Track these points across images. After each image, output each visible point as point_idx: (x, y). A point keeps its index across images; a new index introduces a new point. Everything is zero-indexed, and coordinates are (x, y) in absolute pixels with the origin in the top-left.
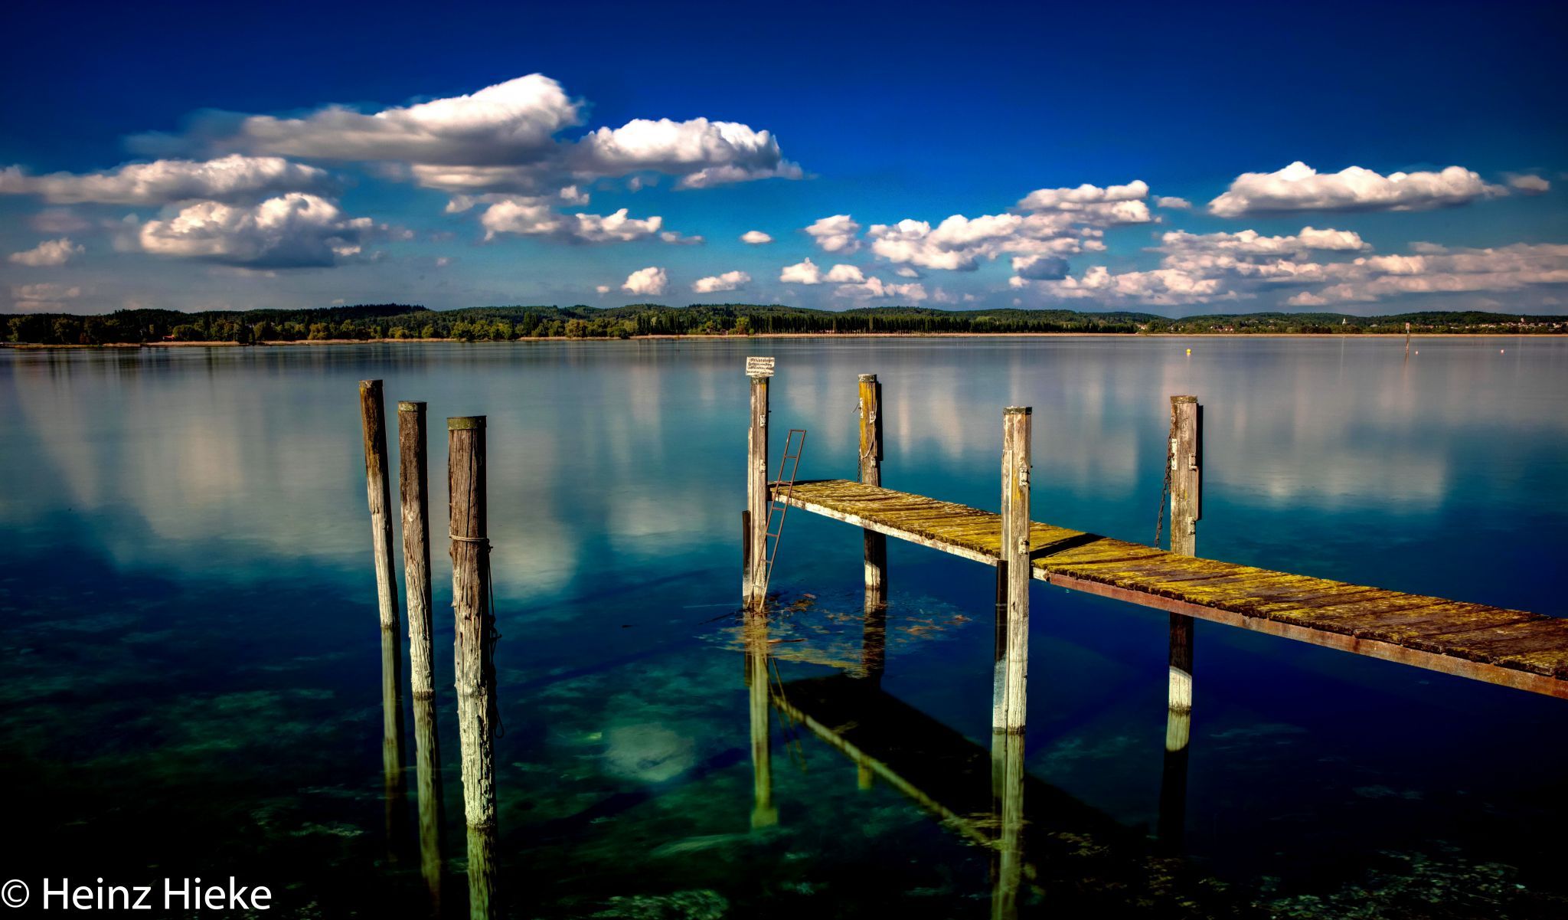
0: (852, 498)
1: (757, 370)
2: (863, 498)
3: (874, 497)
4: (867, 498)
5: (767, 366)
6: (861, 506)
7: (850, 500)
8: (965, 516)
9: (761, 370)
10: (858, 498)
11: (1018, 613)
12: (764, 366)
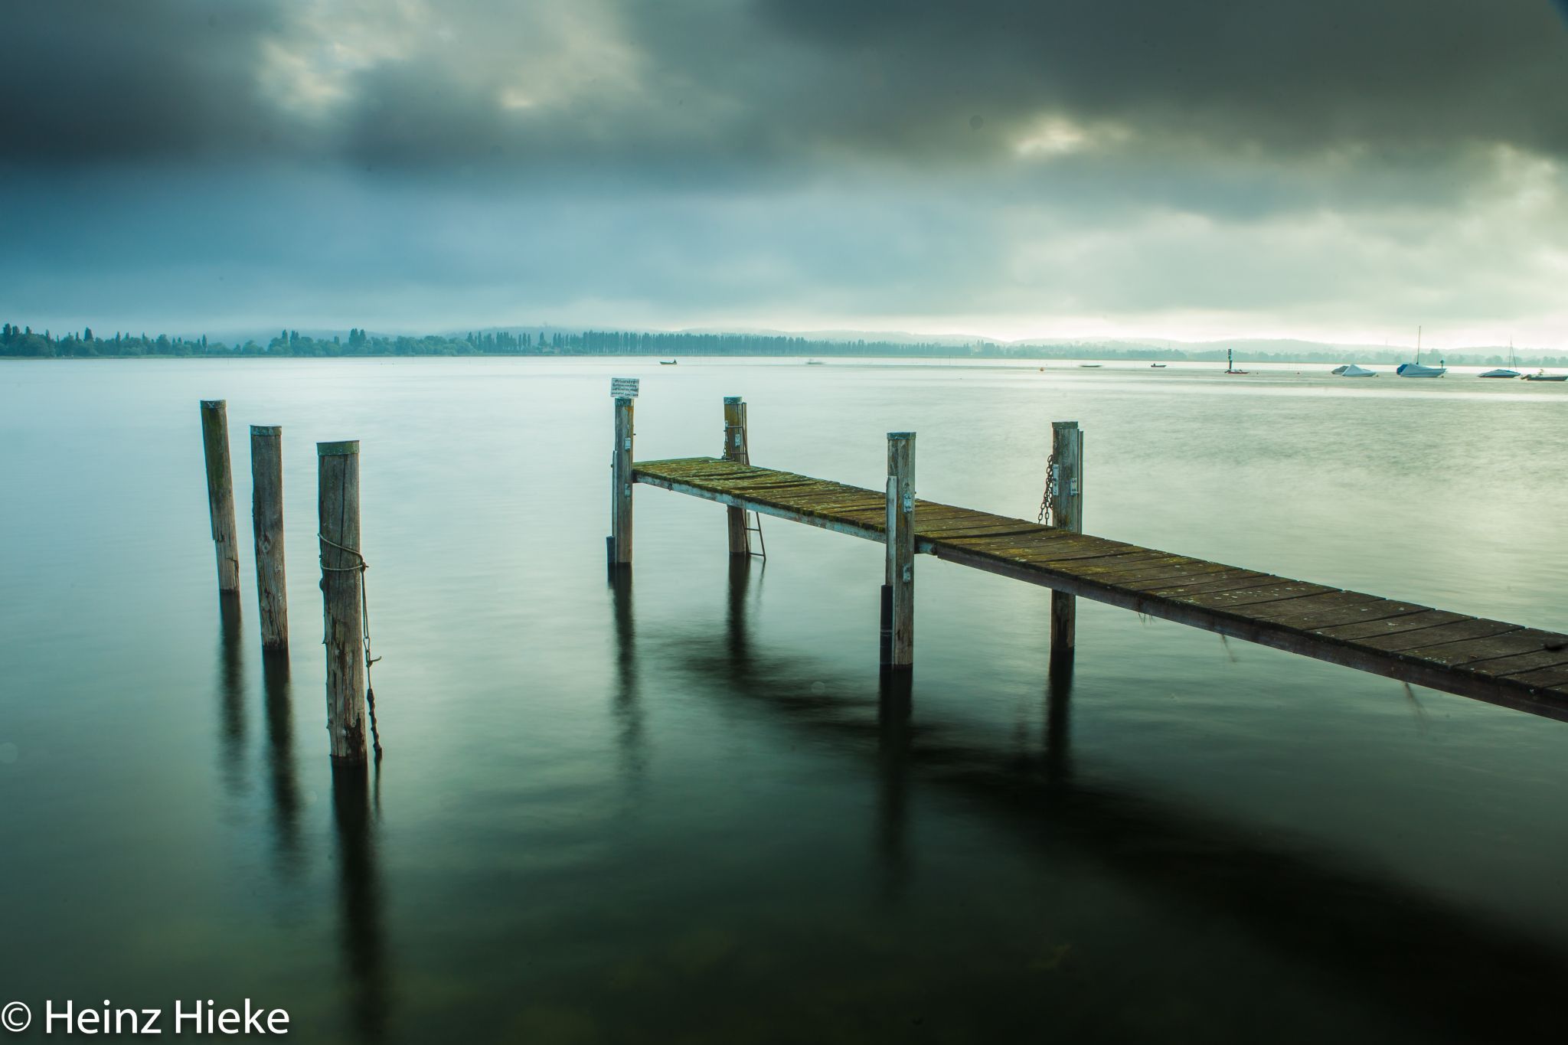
0: (719, 477)
1: (621, 391)
2: (731, 477)
3: (742, 475)
4: (735, 476)
5: (631, 388)
6: (731, 484)
7: (719, 479)
8: (840, 493)
9: (625, 392)
10: (725, 476)
11: (903, 643)
12: (628, 388)
